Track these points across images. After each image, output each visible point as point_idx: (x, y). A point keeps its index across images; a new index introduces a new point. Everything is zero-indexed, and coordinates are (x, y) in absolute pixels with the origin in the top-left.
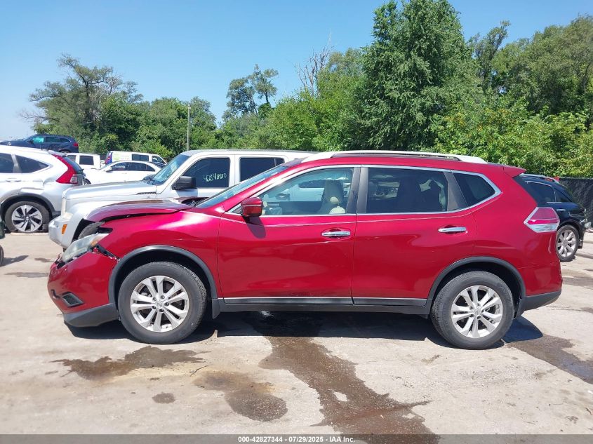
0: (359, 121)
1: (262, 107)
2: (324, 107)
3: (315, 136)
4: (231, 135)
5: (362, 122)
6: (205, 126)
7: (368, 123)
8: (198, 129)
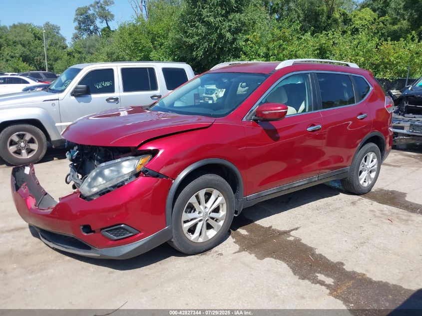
0: (184, 39)
1: (104, 30)
2: (156, 28)
3: (151, 51)
4: (80, 53)
5: (187, 40)
6: (58, 46)
7: (191, 41)
8: (53, 48)
